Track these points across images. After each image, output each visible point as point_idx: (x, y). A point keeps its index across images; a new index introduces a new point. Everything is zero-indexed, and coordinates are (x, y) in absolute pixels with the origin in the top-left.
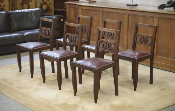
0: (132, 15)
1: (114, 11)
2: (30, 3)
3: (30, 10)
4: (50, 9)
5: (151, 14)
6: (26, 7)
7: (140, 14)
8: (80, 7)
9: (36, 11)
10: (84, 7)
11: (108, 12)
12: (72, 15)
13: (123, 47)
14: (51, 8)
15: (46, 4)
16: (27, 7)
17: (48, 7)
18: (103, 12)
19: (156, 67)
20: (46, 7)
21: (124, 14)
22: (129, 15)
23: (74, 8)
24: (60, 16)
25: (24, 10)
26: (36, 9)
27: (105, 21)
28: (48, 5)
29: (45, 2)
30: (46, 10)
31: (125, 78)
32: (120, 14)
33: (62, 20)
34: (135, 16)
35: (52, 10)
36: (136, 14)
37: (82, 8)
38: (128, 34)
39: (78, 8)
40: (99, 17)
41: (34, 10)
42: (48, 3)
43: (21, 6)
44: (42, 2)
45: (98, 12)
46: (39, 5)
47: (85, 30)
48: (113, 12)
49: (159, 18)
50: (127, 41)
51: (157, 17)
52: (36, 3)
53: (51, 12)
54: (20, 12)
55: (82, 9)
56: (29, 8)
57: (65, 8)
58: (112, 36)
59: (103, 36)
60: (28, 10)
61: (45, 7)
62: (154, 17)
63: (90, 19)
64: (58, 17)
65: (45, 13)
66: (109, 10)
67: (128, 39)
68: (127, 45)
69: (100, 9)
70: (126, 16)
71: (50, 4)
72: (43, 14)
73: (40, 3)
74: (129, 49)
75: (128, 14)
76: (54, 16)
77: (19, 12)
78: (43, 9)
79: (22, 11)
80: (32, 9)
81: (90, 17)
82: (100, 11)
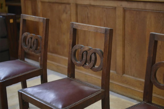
0: (130, 10)
1: (96, 4)
11: (86, 6)
12: (30, 12)
13: (116, 70)
18: (77, 5)
21: (115, 8)
22: (125, 10)
24: (8, 15)
27: (75, 27)
32: (108, 8)
33: (11, 21)
35: (2, 4)
36: (140, 8)
38: (124, 47)
40: (70, 16)
45: (68, 6)
48: (93, 6)
50: (124, 59)
55: (42, 2)
58: (92, 62)
59: (72, 61)
64: (3, 16)
67: (124, 55)
68: (124, 66)
69: (71, 1)
70: (119, 12)
74: (127, 74)
75: (124, 8)
81: (43, 19)
82: (71, 4)
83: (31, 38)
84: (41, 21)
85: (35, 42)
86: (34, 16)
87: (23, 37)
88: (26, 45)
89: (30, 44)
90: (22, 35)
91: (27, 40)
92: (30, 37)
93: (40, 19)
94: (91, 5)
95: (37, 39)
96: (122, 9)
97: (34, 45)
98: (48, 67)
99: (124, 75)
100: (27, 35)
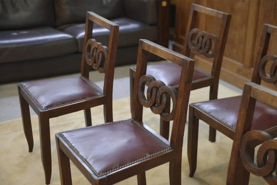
47: (208, 47)
63: (224, 19)
81: (224, 14)
83: (203, 37)
84: (221, 16)
85: (208, 43)
86: (210, 9)
87: (191, 33)
88: (194, 45)
89: (199, 45)
90: (190, 30)
91: (197, 38)
92: (202, 35)
93: (218, 13)
95: (210, 39)
97: (206, 47)
98: (220, 76)
100: (198, 32)
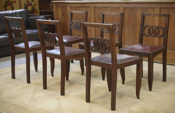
0: (128, 8)
2: (14, 5)
3: (14, 11)
4: (35, 11)
5: (151, 5)
6: (9, 9)
7: (138, 6)
8: (69, 4)
9: (21, 12)
10: (74, 4)
11: (100, 8)
12: (60, 14)
14: (36, 9)
15: (30, 5)
16: (11, 8)
17: (33, 8)
18: (95, 7)
19: (160, 62)
20: (31, 8)
21: (119, 8)
22: (124, 8)
23: (62, 7)
24: (47, 16)
25: (8, 11)
26: (21, 10)
27: (104, 14)
28: (33, 6)
29: (29, 3)
30: (31, 11)
31: (131, 77)
33: (50, 19)
34: (132, 8)
35: (37, 11)
36: (133, 6)
37: (71, 5)
39: (66, 6)
41: (18, 11)
42: (33, 4)
43: (4, 8)
44: (27, 3)
45: (89, 8)
46: (23, 6)
47: (79, 26)
48: (106, 7)
49: (160, 9)
51: (158, 8)
52: (20, 4)
53: (37, 13)
54: (4, 14)
55: (70, 7)
56: (13, 9)
57: (51, 8)
60: (12, 11)
61: (29, 8)
62: (154, 8)
63: (85, 13)
64: (45, 17)
65: (31, 14)
66: (101, 5)
69: (91, 5)
71: (35, 5)
72: (29, 15)
73: (25, 4)
75: (124, 7)
76: (41, 16)
77: (2, 14)
78: (27, 10)
79: (6, 12)
80: (16, 11)
82: (91, 7)
83: (77, 23)
84: (83, 13)
85: (80, 25)
89: (76, 26)
94: (104, 7)
95: (80, 23)
96: (123, 8)
99: (124, 45)
